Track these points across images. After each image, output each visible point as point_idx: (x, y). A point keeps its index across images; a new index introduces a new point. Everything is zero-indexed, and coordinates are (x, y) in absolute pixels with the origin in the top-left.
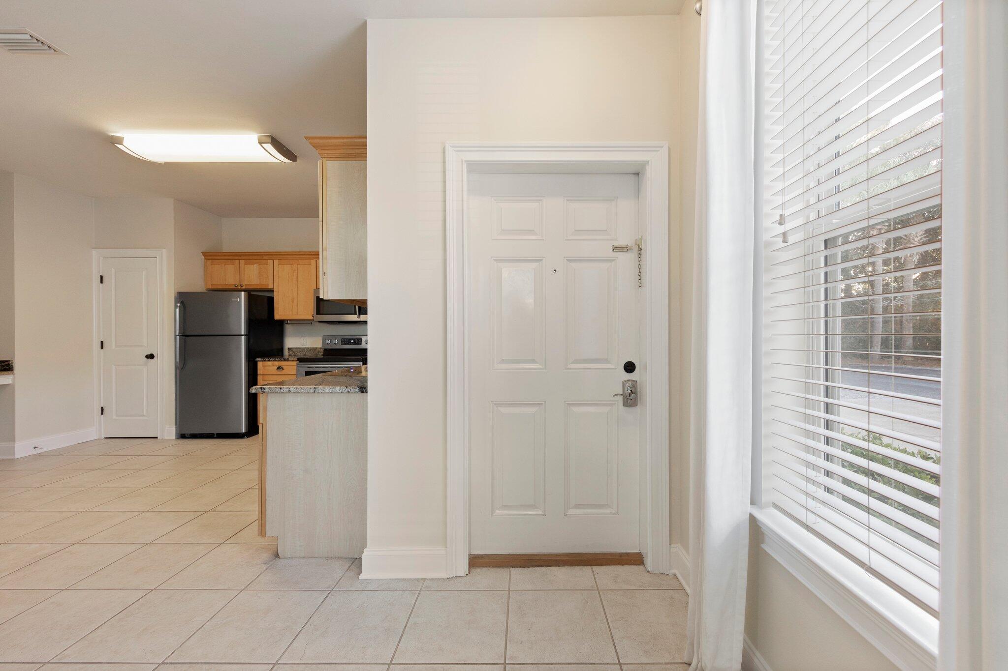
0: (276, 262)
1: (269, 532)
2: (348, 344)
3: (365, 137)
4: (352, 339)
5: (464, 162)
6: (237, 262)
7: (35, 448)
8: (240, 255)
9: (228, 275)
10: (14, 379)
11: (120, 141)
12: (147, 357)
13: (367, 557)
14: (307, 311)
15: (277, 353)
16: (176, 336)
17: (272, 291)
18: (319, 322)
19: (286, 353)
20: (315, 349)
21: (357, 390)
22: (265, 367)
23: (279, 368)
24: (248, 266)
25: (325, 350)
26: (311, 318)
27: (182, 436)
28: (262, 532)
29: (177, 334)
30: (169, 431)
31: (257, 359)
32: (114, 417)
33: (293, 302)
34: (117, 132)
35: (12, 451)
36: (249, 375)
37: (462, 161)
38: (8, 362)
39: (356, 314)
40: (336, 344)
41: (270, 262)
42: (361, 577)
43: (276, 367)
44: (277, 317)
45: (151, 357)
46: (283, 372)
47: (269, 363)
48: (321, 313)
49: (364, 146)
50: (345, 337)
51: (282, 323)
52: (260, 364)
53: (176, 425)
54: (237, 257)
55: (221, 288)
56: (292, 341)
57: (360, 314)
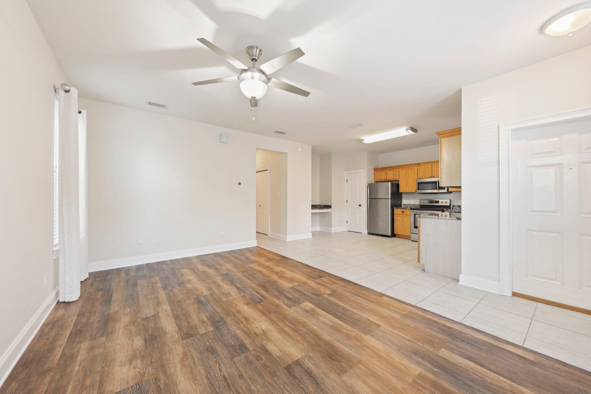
0: (400, 169)
1: (421, 262)
2: (432, 203)
3: (461, 128)
4: (434, 201)
5: (509, 130)
6: (385, 171)
7: (335, 230)
8: (386, 168)
9: (382, 176)
10: (332, 210)
11: (363, 140)
12: (359, 206)
13: (461, 277)
14: (413, 188)
15: (400, 206)
16: (368, 199)
17: (398, 181)
18: (419, 193)
19: (403, 206)
20: (415, 205)
21: (456, 219)
22: (397, 211)
23: (402, 212)
24: (389, 172)
25: (421, 205)
26: (415, 191)
27: (369, 234)
28: (419, 261)
29: (368, 198)
30: (365, 232)
31: (394, 208)
32: (350, 224)
33: (407, 185)
34: (362, 138)
36: (391, 214)
37: (509, 129)
38: (331, 206)
39: (437, 189)
40: (427, 203)
41: (398, 169)
42: (459, 283)
44: (400, 191)
45: (360, 206)
46: (404, 214)
47: (399, 210)
48: (420, 189)
49: (461, 130)
50: (430, 200)
51: (401, 193)
52: (395, 210)
53: (367, 229)
54: (385, 169)
55: (379, 181)
56: (405, 201)
57: (439, 189)
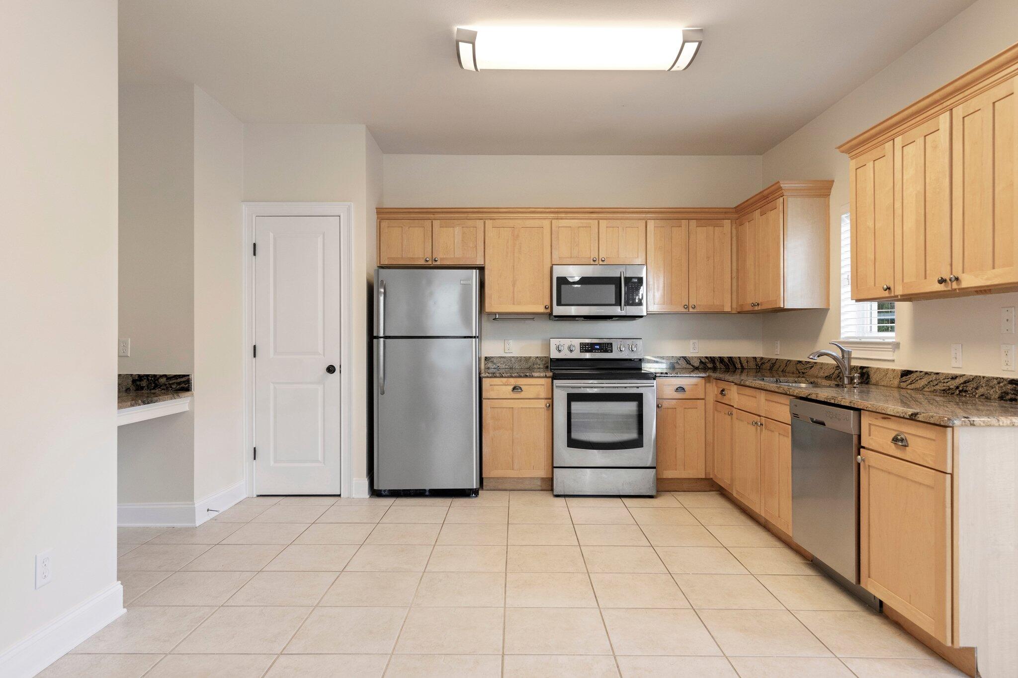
0: (489, 223)
2: (590, 351)
6: (427, 223)
7: (208, 510)
8: (433, 213)
10: (192, 404)
12: (327, 370)
17: (482, 267)
18: (556, 316)
19: (483, 364)
22: (493, 387)
23: (516, 388)
24: (445, 229)
26: (544, 310)
27: (376, 494)
29: (380, 333)
30: (360, 486)
31: (482, 375)
32: (272, 463)
35: (192, 513)
38: (187, 378)
40: (575, 351)
41: (481, 223)
43: (512, 387)
44: (489, 308)
45: (331, 370)
46: (522, 395)
47: (499, 382)
48: (563, 302)
50: (588, 341)
52: (487, 382)
54: (427, 216)
55: (402, 263)
